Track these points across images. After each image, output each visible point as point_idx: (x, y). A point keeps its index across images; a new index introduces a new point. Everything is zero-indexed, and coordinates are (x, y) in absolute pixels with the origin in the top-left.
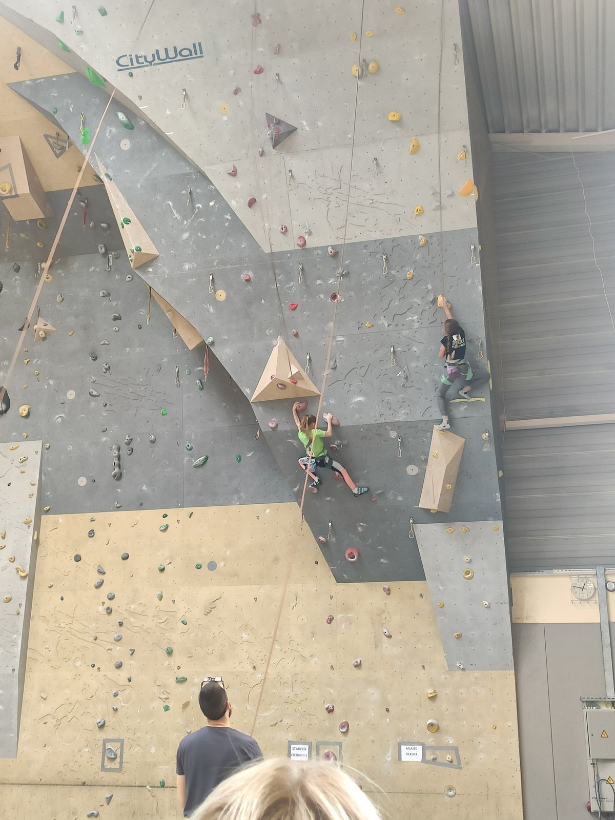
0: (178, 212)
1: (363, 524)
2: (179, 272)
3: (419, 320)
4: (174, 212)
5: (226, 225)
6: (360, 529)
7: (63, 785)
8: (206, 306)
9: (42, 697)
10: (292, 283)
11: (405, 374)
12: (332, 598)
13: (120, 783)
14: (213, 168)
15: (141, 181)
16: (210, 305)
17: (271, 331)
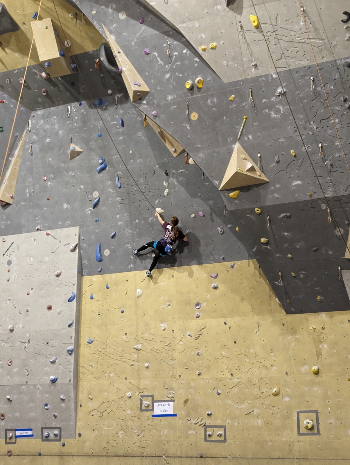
0: (162, 60)
1: (304, 272)
2: (165, 102)
3: (340, 122)
4: (159, 59)
5: (196, 65)
6: (302, 276)
7: (108, 456)
8: (184, 125)
9: (89, 398)
10: (245, 103)
11: (331, 162)
12: (284, 325)
13: (145, 454)
14: (184, 25)
15: (134, 40)
16: (187, 124)
17: (231, 139)
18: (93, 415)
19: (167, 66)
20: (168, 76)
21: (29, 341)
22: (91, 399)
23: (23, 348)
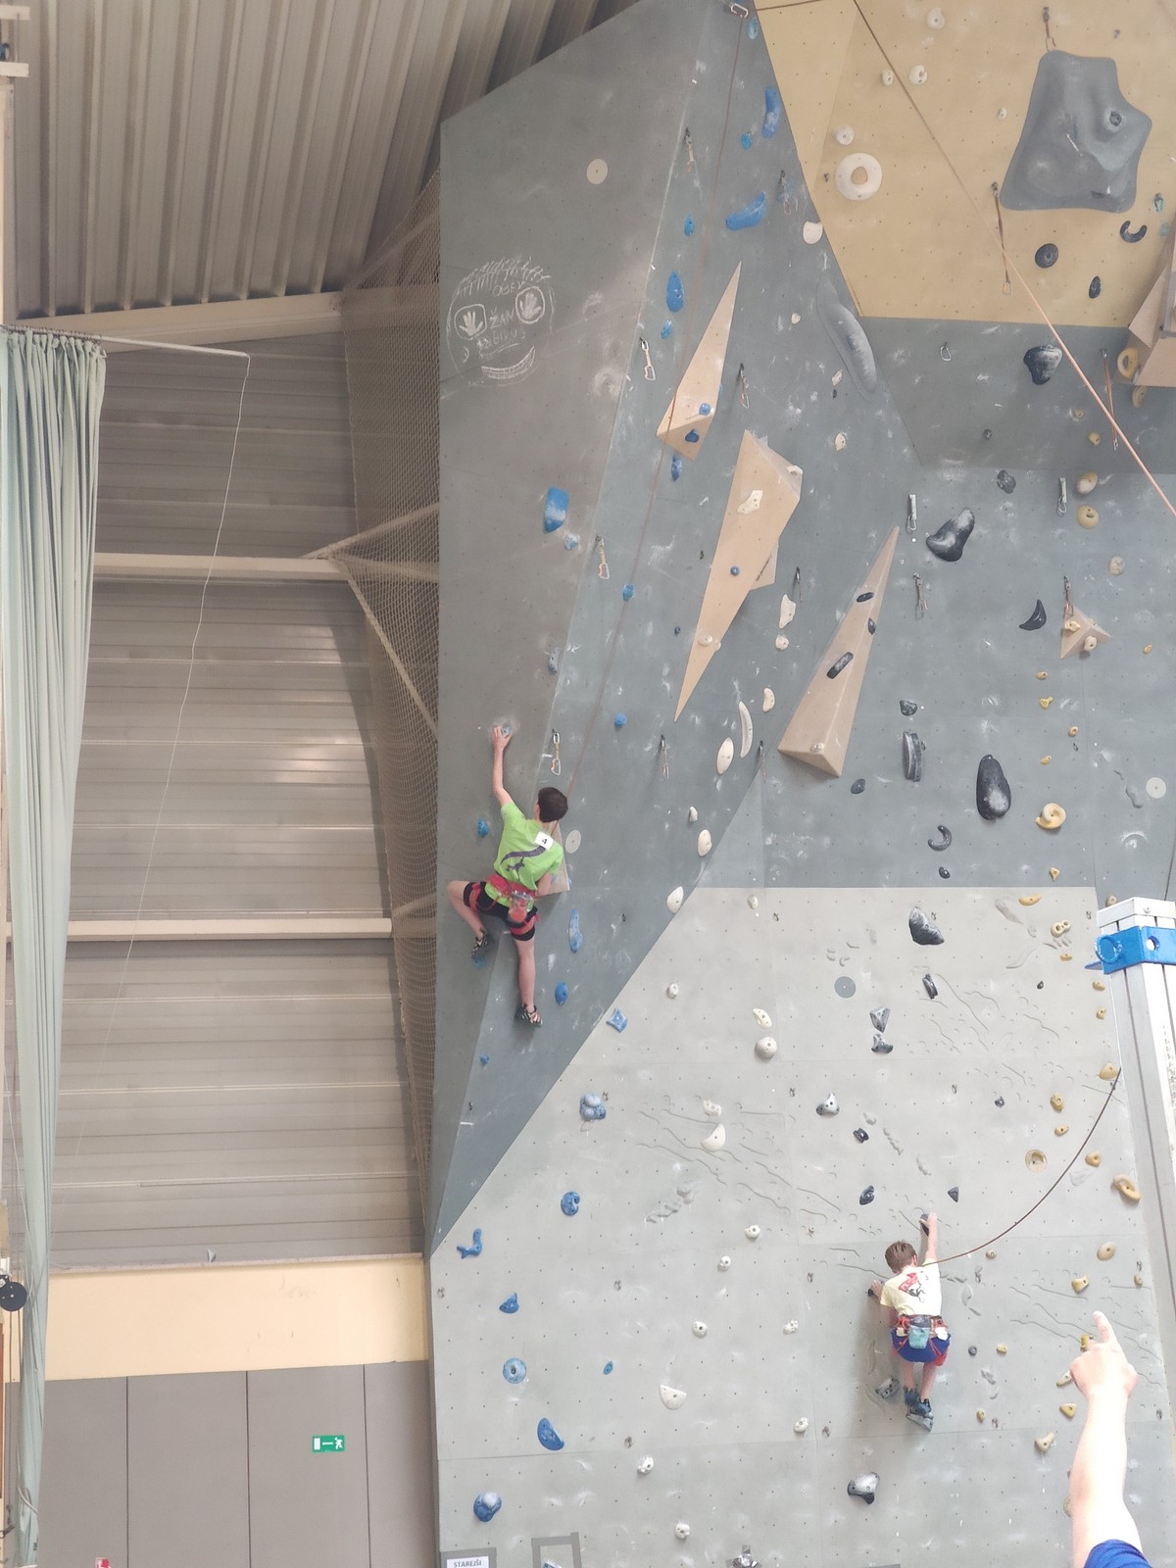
21: (978, 1276)
23: (961, 1299)
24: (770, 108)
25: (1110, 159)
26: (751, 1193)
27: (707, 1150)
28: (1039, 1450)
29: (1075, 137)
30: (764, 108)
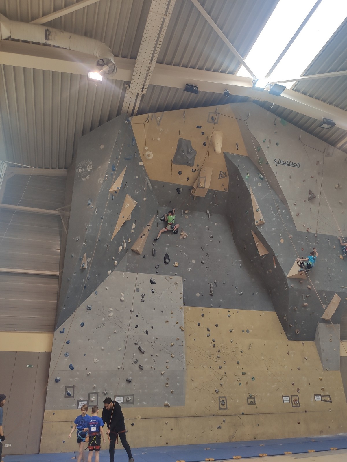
2: (270, 230)
4: (272, 210)
7: (206, 416)
10: (303, 242)
13: (227, 414)
14: (290, 201)
15: (263, 198)
16: (278, 243)
17: (295, 256)
18: (195, 391)
19: (275, 215)
20: (274, 219)
21: (154, 342)
22: (193, 381)
23: (151, 346)
24: (133, 141)
25: (190, 157)
26: (116, 325)
27: (109, 317)
28: (162, 374)
29: (184, 152)
30: (132, 141)
